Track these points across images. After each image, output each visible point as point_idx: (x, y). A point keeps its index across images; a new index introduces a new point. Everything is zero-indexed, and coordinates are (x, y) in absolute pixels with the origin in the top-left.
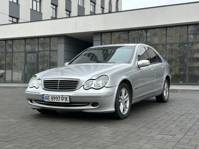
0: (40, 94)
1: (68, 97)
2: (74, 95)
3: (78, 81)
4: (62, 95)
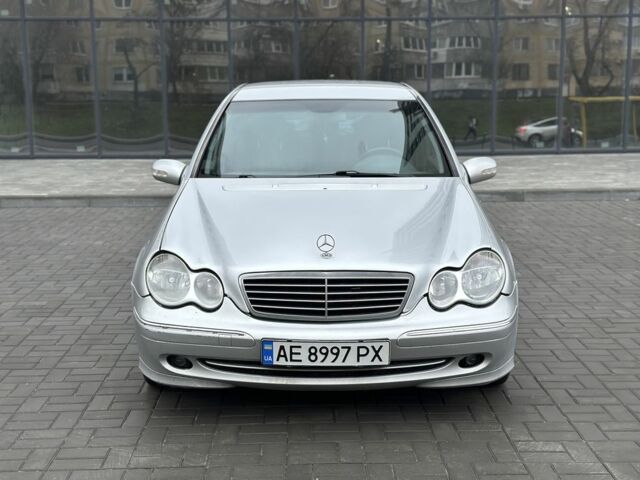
2: (405, 336)
3: (407, 281)
4: (361, 341)
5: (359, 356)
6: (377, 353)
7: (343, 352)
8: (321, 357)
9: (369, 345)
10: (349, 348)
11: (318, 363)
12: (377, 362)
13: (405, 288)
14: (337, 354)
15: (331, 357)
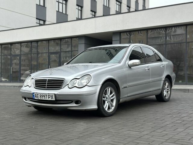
0: (31, 92)
1: (54, 95)
2: (58, 93)
3: (63, 81)
4: (49, 94)
5: (49, 97)
6: (52, 97)
7: (46, 96)
8: (42, 97)
9: (50, 95)
10: (47, 95)
11: (41, 99)
12: (52, 100)
13: (63, 82)
14: (45, 97)
15: (44, 97)
